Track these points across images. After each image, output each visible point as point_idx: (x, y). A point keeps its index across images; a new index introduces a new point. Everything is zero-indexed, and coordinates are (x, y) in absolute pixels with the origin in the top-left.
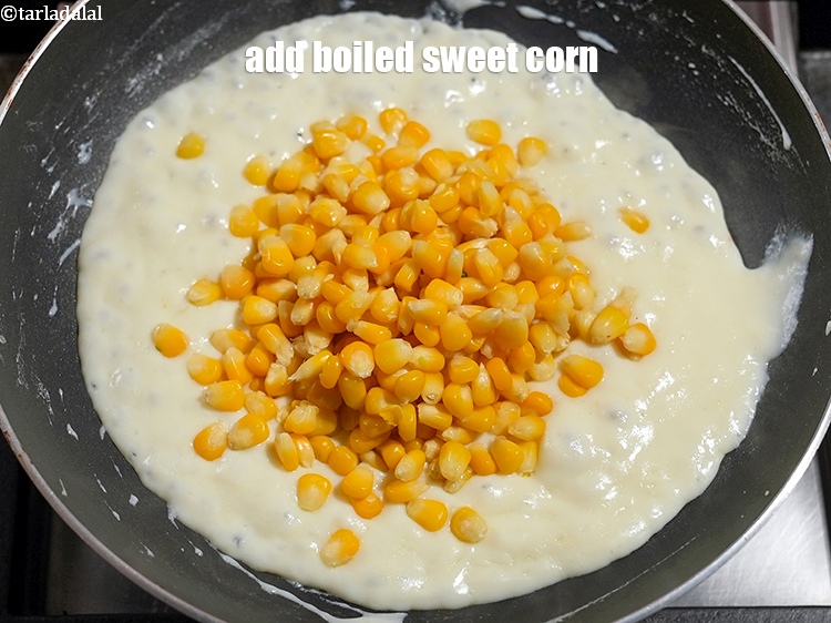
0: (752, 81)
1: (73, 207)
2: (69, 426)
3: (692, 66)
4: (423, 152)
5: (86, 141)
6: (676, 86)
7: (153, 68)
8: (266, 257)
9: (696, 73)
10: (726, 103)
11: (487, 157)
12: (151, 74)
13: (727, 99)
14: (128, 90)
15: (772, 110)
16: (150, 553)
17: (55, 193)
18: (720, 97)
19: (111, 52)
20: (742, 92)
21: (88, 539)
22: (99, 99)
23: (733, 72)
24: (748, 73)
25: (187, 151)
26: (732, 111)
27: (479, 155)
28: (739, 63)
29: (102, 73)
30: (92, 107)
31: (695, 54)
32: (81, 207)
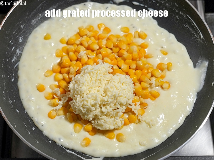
0: (193, 21)
1: (18, 53)
2: (17, 110)
3: (177, 17)
4: (109, 35)
5: (21, 36)
6: (173, 22)
7: (38, 18)
8: (64, 62)
9: (178, 19)
10: (186, 27)
11: (126, 36)
12: (38, 19)
13: (186, 25)
14: (32, 23)
15: (198, 28)
16: (38, 142)
17: (13, 50)
18: (184, 25)
19: (28, 14)
20: (190, 24)
21: (22, 139)
22: (25, 25)
23: (188, 19)
24: (192, 19)
25: (46, 38)
26: (188, 29)
27: (124, 36)
28: (189, 16)
29: (25, 19)
30: (23, 27)
31: (178, 14)
32: (20, 53)
